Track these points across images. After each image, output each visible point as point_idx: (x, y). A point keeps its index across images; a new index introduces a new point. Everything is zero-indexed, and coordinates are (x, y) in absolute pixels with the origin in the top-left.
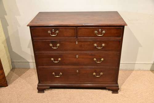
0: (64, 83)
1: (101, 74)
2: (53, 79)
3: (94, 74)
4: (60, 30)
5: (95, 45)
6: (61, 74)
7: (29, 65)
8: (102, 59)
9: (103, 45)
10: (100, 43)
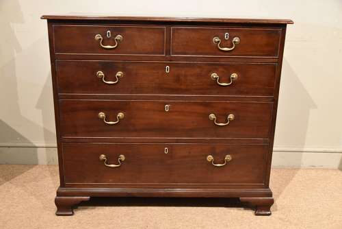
0: (130, 186)
1: (228, 157)
2: (100, 172)
3: (210, 158)
4: (127, 32)
5: (214, 75)
6: (122, 157)
7: (35, 154)
8: (231, 116)
9: (234, 75)
10: (226, 69)
